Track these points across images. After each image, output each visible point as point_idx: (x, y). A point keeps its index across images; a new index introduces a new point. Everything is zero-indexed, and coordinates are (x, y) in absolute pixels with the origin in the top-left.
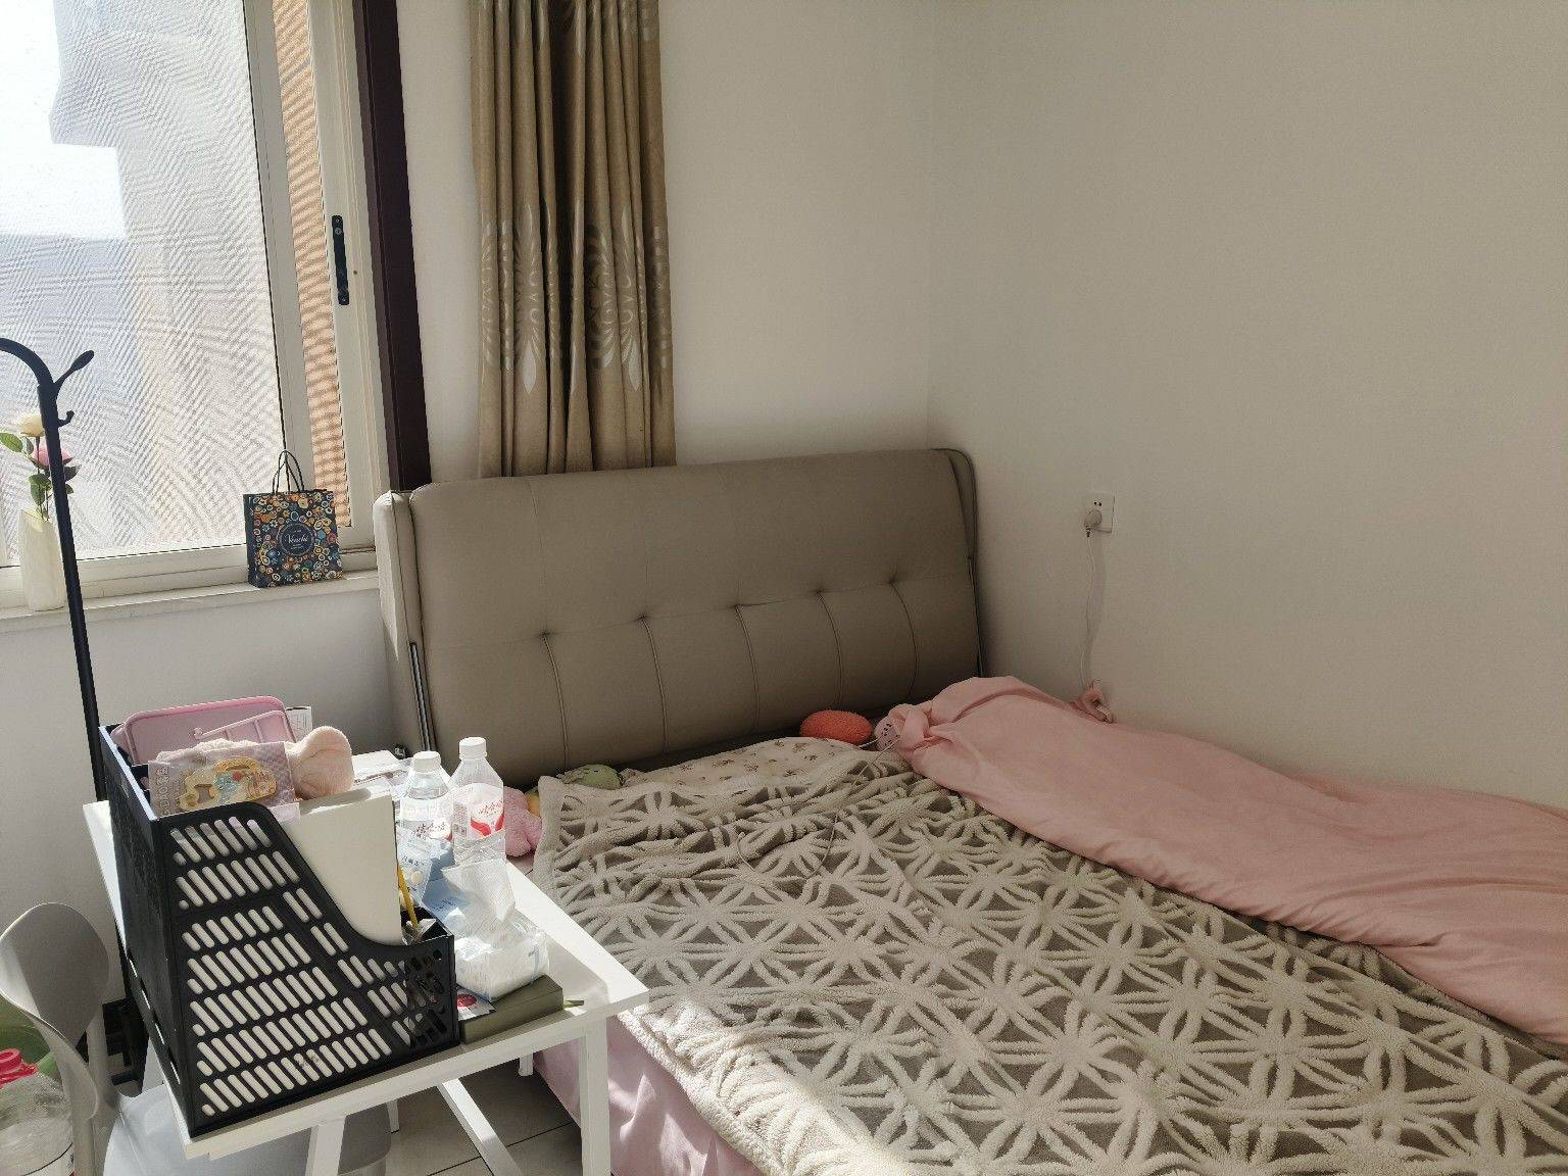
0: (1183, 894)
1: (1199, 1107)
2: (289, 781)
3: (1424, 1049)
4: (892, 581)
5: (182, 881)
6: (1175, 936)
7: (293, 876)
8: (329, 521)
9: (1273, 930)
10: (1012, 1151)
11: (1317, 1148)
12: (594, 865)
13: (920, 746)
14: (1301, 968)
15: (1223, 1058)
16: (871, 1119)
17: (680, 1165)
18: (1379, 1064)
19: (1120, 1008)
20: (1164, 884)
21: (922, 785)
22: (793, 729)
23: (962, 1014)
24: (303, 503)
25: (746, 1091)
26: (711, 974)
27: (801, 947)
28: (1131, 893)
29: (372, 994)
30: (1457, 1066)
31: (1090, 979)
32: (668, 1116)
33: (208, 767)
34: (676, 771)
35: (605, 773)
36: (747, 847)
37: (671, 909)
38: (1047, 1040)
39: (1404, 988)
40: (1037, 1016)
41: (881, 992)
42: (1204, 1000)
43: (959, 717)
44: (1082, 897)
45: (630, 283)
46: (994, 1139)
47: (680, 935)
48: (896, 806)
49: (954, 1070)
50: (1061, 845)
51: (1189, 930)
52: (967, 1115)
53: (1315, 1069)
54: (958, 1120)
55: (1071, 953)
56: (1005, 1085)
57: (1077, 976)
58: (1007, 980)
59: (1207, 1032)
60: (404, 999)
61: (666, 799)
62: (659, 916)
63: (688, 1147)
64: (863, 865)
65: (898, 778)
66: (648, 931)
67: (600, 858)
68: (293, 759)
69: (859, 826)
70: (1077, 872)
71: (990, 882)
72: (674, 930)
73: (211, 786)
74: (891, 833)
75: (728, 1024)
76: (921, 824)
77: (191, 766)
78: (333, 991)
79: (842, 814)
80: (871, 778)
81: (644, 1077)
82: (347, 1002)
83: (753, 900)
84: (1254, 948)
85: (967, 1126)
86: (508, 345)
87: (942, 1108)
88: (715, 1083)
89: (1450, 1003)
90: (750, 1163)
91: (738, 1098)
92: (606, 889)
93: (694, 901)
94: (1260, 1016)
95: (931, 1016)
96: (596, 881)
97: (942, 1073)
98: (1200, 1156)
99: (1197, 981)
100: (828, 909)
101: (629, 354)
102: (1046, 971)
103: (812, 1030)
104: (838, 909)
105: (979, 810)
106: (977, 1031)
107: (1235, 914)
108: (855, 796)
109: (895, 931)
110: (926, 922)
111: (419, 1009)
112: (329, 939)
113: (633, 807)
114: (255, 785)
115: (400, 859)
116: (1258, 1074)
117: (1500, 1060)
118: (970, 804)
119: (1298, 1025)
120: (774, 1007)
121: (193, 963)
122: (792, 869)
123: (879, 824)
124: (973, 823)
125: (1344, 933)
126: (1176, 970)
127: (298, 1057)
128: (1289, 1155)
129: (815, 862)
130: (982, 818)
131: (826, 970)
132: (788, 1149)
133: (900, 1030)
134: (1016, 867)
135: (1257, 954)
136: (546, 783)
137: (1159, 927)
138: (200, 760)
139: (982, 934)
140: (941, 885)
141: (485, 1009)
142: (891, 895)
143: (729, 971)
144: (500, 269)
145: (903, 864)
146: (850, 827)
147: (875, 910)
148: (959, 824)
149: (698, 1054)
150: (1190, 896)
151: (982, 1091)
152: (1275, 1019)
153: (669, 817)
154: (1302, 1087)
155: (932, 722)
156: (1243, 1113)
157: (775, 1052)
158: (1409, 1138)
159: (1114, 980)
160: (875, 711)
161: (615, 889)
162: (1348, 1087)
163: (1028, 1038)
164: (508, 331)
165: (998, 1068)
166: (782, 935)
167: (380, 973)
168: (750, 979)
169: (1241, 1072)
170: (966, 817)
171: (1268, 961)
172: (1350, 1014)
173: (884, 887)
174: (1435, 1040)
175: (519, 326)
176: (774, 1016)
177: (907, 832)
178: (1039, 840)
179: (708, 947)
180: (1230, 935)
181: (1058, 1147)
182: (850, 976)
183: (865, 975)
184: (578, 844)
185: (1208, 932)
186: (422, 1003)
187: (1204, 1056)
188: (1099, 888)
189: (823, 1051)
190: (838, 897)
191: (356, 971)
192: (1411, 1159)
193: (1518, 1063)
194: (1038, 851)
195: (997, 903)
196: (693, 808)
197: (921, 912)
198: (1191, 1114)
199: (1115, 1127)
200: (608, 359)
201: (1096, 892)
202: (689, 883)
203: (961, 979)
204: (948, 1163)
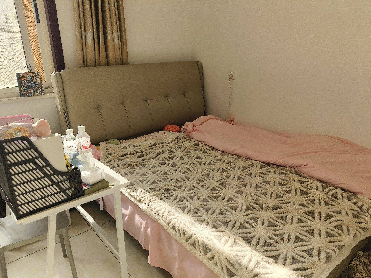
0: (251, 159)
1: (256, 201)
2: (33, 132)
3: (304, 187)
4: (184, 94)
5: (7, 157)
6: (250, 168)
7: (37, 155)
8: (40, 80)
9: (271, 166)
10: (215, 213)
11: (281, 208)
12: (115, 161)
13: (192, 132)
14: (277, 173)
15: (260, 192)
16: (183, 209)
17: (140, 225)
18: (294, 191)
19: (238, 183)
20: (247, 157)
21: (192, 140)
22: (162, 129)
23: (203, 186)
24: (32, 75)
25: (154, 206)
26: (145, 182)
27: (165, 176)
28: (240, 160)
29: (60, 184)
30: (311, 190)
31: (231, 178)
32: (136, 214)
33: (12, 129)
34: (134, 140)
35: (117, 141)
36: (152, 155)
37: (134, 169)
38: (222, 190)
39: (300, 175)
40: (220, 186)
41: (184, 183)
42: (257, 180)
43: (201, 125)
44: (229, 161)
45: (114, 16)
46: (211, 211)
47: (137, 175)
48: (186, 145)
49: (201, 198)
50: (224, 151)
51: (253, 167)
52: (205, 207)
53: (281, 193)
54: (203, 208)
55: (227, 173)
56: (213, 200)
57: (228, 177)
58: (213, 179)
59: (257, 187)
60: (69, 185)
61: (132, 146)
62: (131, 171)
63: (141, 220)
64: (179, 158)
65: (186, 139)
66: (129, 174)
67: (116, 160)
68: (34, 127)
69: (178, 149)
70: (228, 156)
71: (208, 160)
72: (135, 174)
73: (13, 134)
74: (186, 151)
75: (149, 192)
76: (193, 148)
77: (7, 129)
78: (50, 183)
79: (174, 147)
80: (180, 139)
81: (130, 206)
82: (54, 186)
83: (154, 167)
84: (267, 169)
85: (205, 209)
86: (83, 32)
87: (199, 205)
88: (147, 205)
89: (309, 177)
90: (155, 221)
91: (152, 207)
92: (118, 166)
93: (140, 167)
94: (269, 183)
95: (196, 187)
96: (116, 164)
97: (199, 199)
98: (256, 211)
99: (255, 176)
100: (171, 168)
101: (115, 35)
102: (221, 177)
103: (169, 192)
104: (174, 167)
105: (205, 145)
106: (206, 190)
107: (263, 163)
108: (177, 143)
109: (187, 171)
110: (194, 168)
111: (73, 187)
112: (48, 171)
113: (124, 148)
114: (25, 133)
115: (65, 153)
116: (268, 195)
117: (320, 188)
118: (203, 144)
119: (277, 184)
120: (160, 188)
121: (13, 177)
122: (162, 160)
123: (183, 149)
124: (204, 148)
125: (287, 165)
126: (250, 175)
127: (43, 199)
128: (276, 210)
129: (168, 158)
130: (207, 147)
131: (171, 180)
132: (164, 217)
133: (189, 191)
134: (214, 156)
135: (268, 170)
136: (101, 143)
137: (246, 166)
138: (10, 128)
139: (206, 170)
140: (197, 161)
141: (90, 187)
142: (186, 163)
143: (149, 182)
144: (79, 12)
145: (188, 157)
146: (176, 150)
147: (183, 167)
148: (201, 148)
149: (142, 199)
150: (253, 160)
151: (207, 201)
152: (272, 183)
153: (132, 150)
154: (278, 196)
155: (194, 126)
156: (265, 202)
157: (160, 197)
158: (301, 205)
159: (236, 177)
160: (181, 125)
161: (120, 166)
162: (288, 196)
163: (217, 190)
164: (83, 29)
165: (211, 197)
166: (161, 173)
167: (62, 179)
168: (154, 183)
169: (265, 194)
170: (203, 146)
171: (270, 172)
172: (288, 181)
173: (184, 162)
174: (307, 185)
175: (85, 27)
176: (160, 190)
177: (189, 150)
178: (219, 150)
179: (144, 177)
180: (262, 167)
181: (225, 212)
182: (177, 181)
183: (180, 180)
184: (110, 157)
185: (257, 166)
186: (74, 186)
187: (257, 191)
188: (233, 159)
189: (171, 196)
190: (174, 165)
191: (56, 178)
192: (302, 209)
193: (324, 188)
194: (219, 153)
195: (210, 164)
196: (138, 148)
197: (193, 166)
198: (254, 203)
199: (238, 207)
200: (109, 36)
201: (232, 160)
202: (138, 164)
203: (202, 179)
204: (201, 216)
